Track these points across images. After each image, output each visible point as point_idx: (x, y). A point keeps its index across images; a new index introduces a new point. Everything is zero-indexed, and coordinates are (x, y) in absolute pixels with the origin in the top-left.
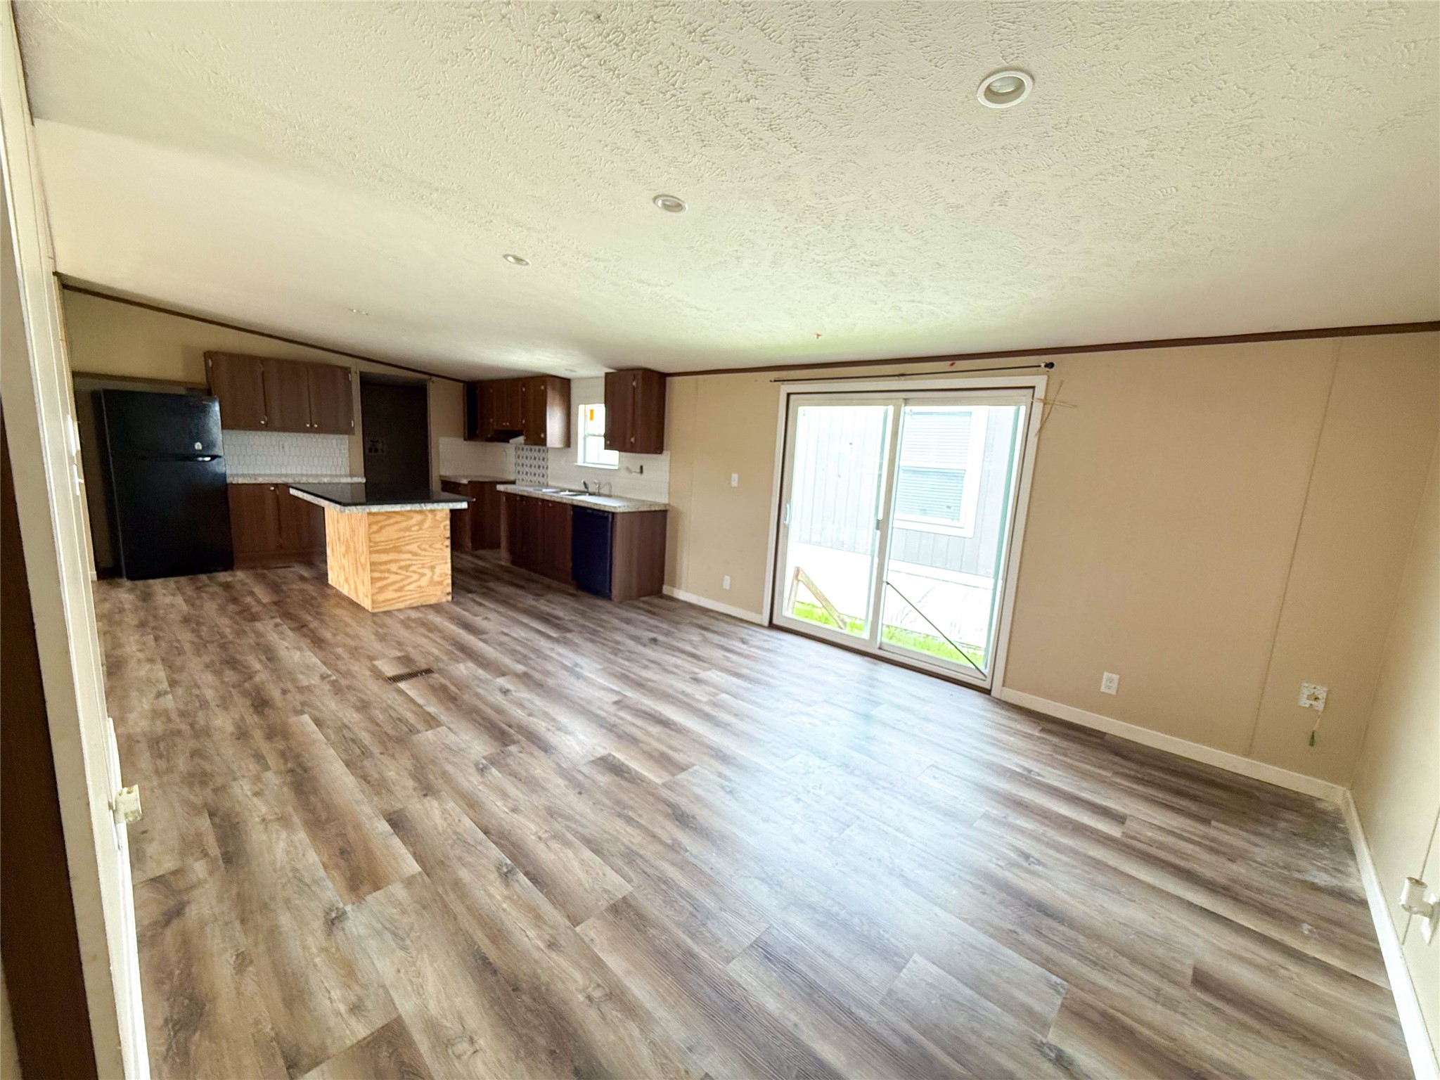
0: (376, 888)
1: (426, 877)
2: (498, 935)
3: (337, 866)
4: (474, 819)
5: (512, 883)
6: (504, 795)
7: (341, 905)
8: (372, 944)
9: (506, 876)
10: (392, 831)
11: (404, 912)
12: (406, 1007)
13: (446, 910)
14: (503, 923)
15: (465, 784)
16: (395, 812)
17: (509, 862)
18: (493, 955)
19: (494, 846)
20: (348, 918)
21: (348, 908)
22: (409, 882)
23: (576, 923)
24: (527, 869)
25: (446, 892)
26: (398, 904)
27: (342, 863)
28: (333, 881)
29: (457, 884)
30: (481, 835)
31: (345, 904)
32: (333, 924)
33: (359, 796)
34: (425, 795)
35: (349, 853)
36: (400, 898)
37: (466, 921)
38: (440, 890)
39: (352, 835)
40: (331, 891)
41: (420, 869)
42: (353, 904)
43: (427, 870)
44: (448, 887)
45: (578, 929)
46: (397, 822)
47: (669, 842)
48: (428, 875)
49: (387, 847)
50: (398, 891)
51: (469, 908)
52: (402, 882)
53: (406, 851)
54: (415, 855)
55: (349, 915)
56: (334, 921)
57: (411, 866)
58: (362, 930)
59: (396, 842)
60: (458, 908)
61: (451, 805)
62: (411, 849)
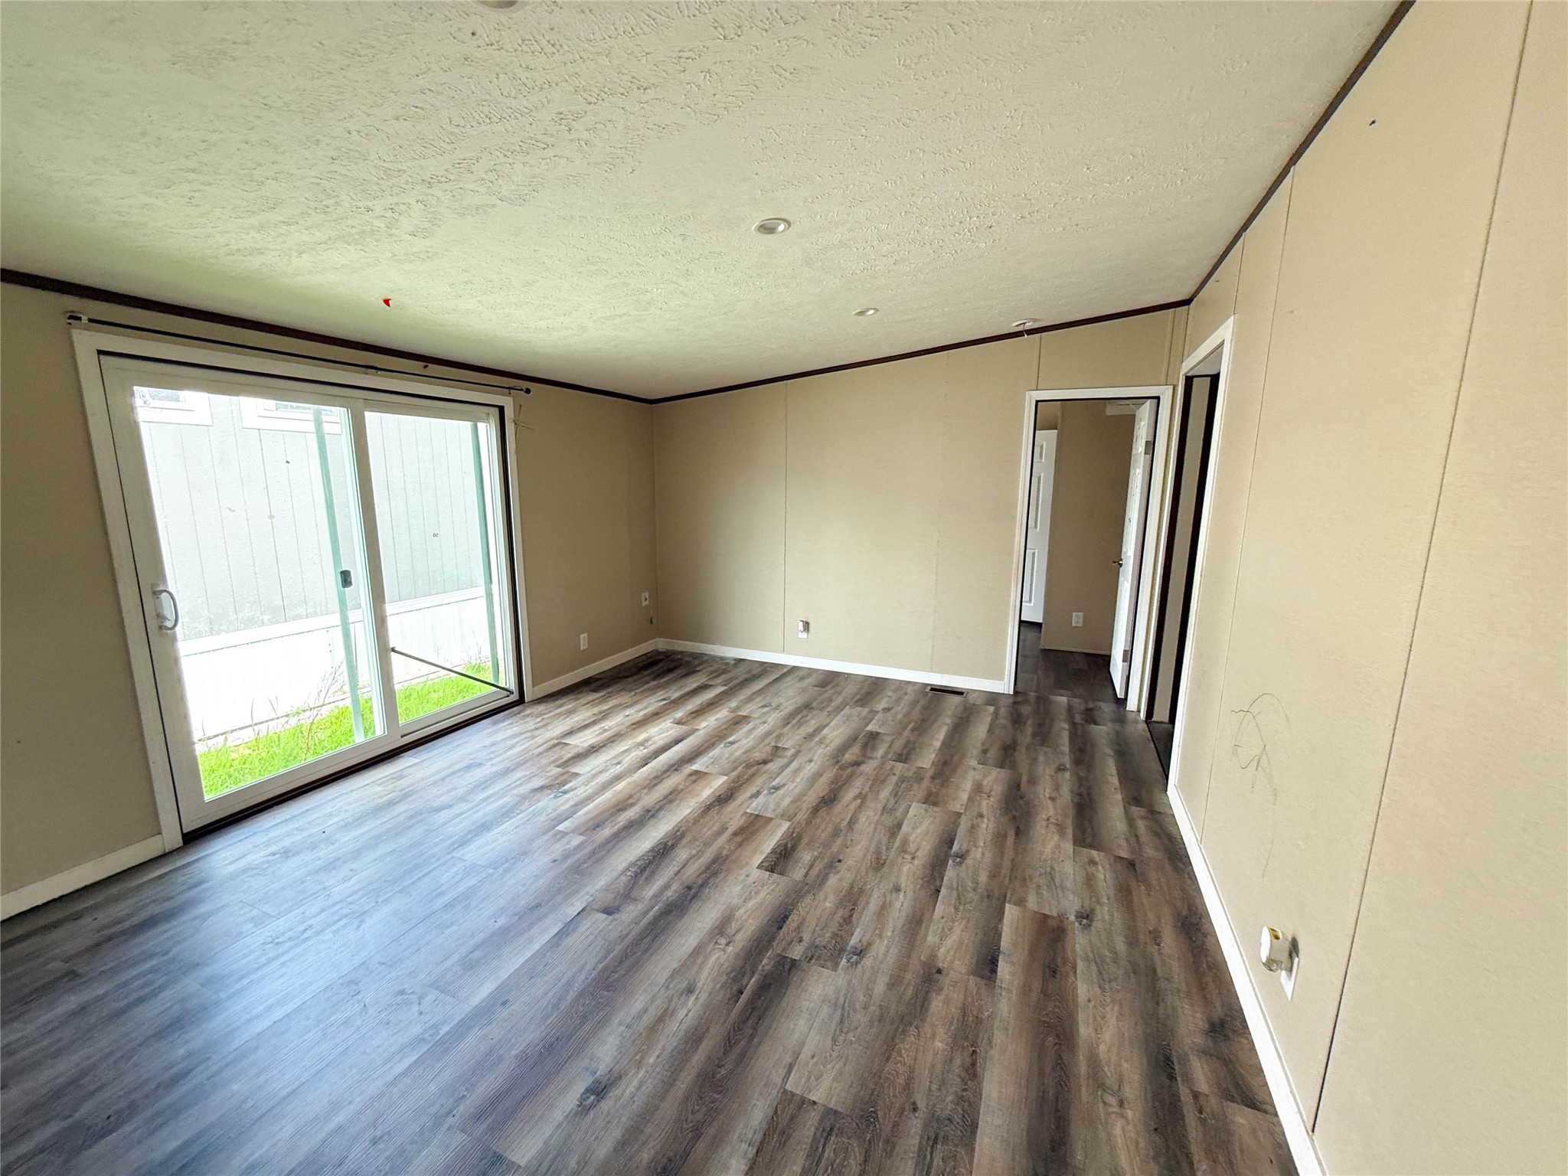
0: (1046, 916)
1: (1008, 896)
2: (999, 839)
3: (1065, 961)
4: (931, 908)
5: (964, 851)
6: (884, 907)
7: (1077, 924)
8: (1068, 884)
9: (962, 856)
10: (1001, 958)
11: (1039, 887)
12: (1068, 846)
13: (1014, 867)
14: (992, 840)
15: (894, 950)
16: (982, 977)
17: (950, 862)
18: (1011, 833)
19: (945, 878)
20: (1077, 912)
21: (1072, 918)
22: (1021, 902)
23: (959, 815)
24: (946, 849)
25: (1005, 877)
26: (1039, 895)
27: (1059, 961)
28: (1074, 951)
29: (994, 875)
30: (943, 891)
31: (1074, 923)
32: (1088, 916)
33: (999, 1037)
34: (939, 971)
35: (1049, 967)
36: (1035, 896)
37: (1009, 853)
38: (1007, 881)
39: (1036, 985)
40: (1079, 942)
41: (1007, 904)
42: (1068, 918)
43: (1003, 900)
44: (1001, 878)
45: (962, 811)
46: (987, 964)
47: (859, 801)
48: (1005, 898)
49: (1015, 944)
50: (1032, 902)
51: (1002, 858)
52: (1025, 906)
53: (1004, 928)
54: (1001, 920)
55: (1074, 913)
56: (1086, 917)
57: (1010, 911)
58: (1071, 897)
59: (1005, 943)
60: (1007, 863)
61: (931, 939)
62: (1000, 926)
